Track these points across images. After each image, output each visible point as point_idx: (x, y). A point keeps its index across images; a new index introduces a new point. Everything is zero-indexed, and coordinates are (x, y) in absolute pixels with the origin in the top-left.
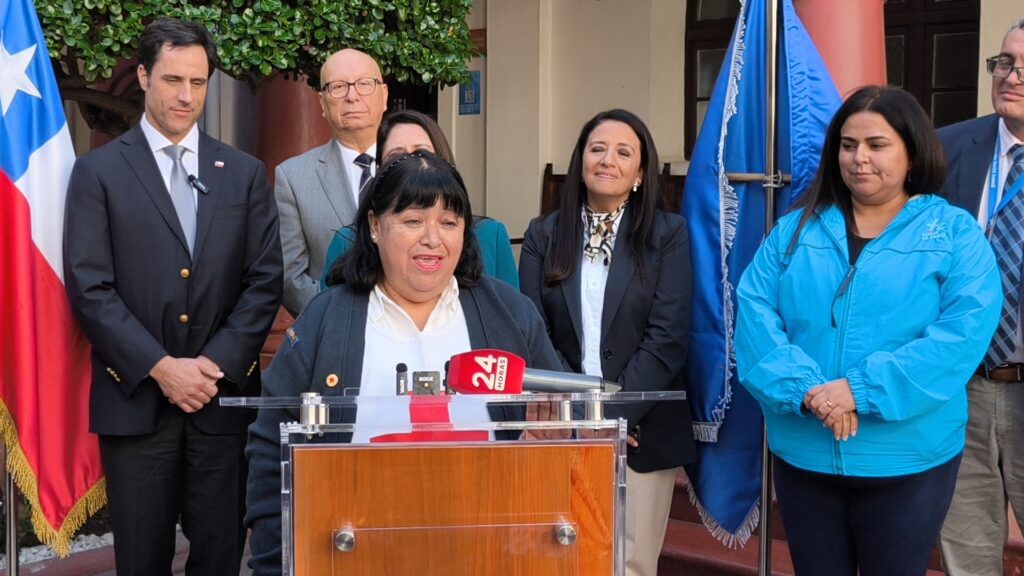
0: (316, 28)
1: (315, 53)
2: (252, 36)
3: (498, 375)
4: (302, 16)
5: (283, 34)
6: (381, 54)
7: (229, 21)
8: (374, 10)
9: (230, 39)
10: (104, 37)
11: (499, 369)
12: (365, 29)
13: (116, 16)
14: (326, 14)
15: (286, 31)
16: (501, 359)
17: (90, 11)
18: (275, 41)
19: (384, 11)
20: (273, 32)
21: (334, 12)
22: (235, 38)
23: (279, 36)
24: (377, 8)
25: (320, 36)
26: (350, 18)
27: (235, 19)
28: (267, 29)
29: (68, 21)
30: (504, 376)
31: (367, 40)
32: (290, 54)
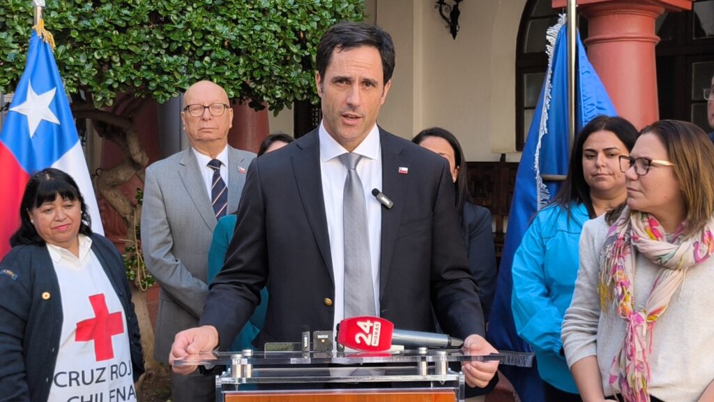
0: (254, 69)
1: (253, 87)
2: (210, 76)
3: (374, 335)
4: (244, 61)
5: (231, 74)
6: (299, 86)
7: (194, 66)
8: (294, 56)
9: (194, 78)
10: (108, 78)
11: (374, 331)
12: (288, 69)
13: (116, 63)
14: (261, 59)
15: (233, 72)
16: (376, 323)
17: (98, 60)
18: (226, 79)
19: (302, 56)
20: (224, 73)
21: (266, 58)
22: (197, 78)
23: (228, 76)
24: (297, 55)
25: (257, 74)
26: (278, 62)
27: (197, 64)
28: (220, 71)
29: (83, 68)
30: (378, 336)
31: (290, 77)
32: (236, 87)
